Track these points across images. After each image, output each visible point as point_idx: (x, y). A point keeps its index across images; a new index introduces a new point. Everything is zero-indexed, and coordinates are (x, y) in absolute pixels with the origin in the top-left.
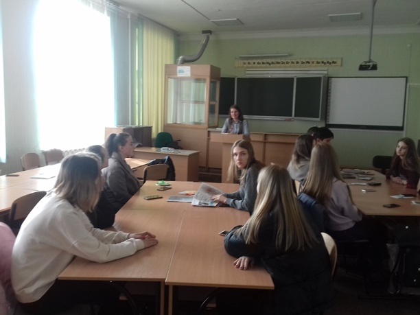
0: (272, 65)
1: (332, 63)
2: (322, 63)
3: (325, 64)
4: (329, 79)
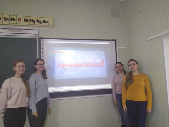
1: (43, 22)
2: (31, 22)
3: (34, 23)
4: (41, 41)
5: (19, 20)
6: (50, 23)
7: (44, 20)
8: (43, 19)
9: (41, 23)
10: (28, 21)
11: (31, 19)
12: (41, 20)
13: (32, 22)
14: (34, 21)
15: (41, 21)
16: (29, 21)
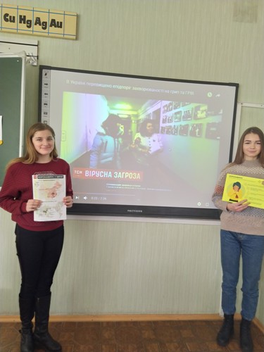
1: (51, 26)
2: (20, 22)
3: (29, 27)
4: (44, 74)
6: (70, 28)
7: (53, 21)
8: (53, 17)
9: (44, 28)
10: (14, 21)
11: (23, 15)
12: (46, 21)
13: (24, 23)
14: (28, 21)
15: (46, 23)
16: (17, 19)
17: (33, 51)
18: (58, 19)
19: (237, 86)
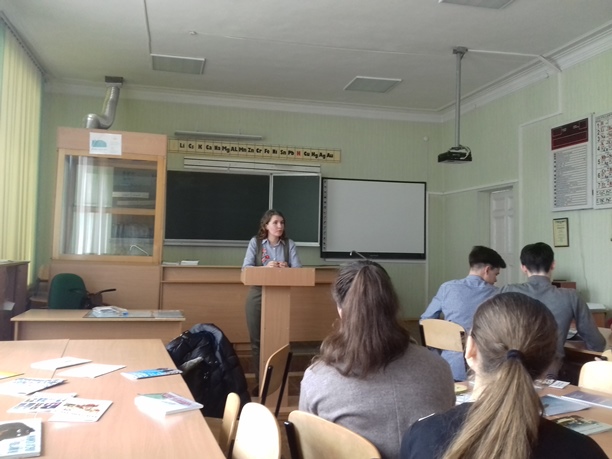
0: (232, 152)
1: (327, 157)
3: (316, 158)
4: (324, 181)
5: (299, 153)
6: (337, 156)
8: (328, 152)
9: (324, 158)
11: (313, 152)
12: (325, 154)
14: (316, 155)
16: (311, 154)
17: (318, 170)
18: (331, 153)
19: (425, 183)
